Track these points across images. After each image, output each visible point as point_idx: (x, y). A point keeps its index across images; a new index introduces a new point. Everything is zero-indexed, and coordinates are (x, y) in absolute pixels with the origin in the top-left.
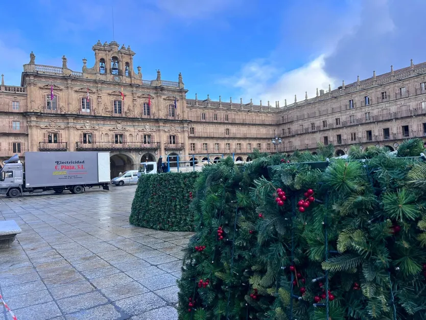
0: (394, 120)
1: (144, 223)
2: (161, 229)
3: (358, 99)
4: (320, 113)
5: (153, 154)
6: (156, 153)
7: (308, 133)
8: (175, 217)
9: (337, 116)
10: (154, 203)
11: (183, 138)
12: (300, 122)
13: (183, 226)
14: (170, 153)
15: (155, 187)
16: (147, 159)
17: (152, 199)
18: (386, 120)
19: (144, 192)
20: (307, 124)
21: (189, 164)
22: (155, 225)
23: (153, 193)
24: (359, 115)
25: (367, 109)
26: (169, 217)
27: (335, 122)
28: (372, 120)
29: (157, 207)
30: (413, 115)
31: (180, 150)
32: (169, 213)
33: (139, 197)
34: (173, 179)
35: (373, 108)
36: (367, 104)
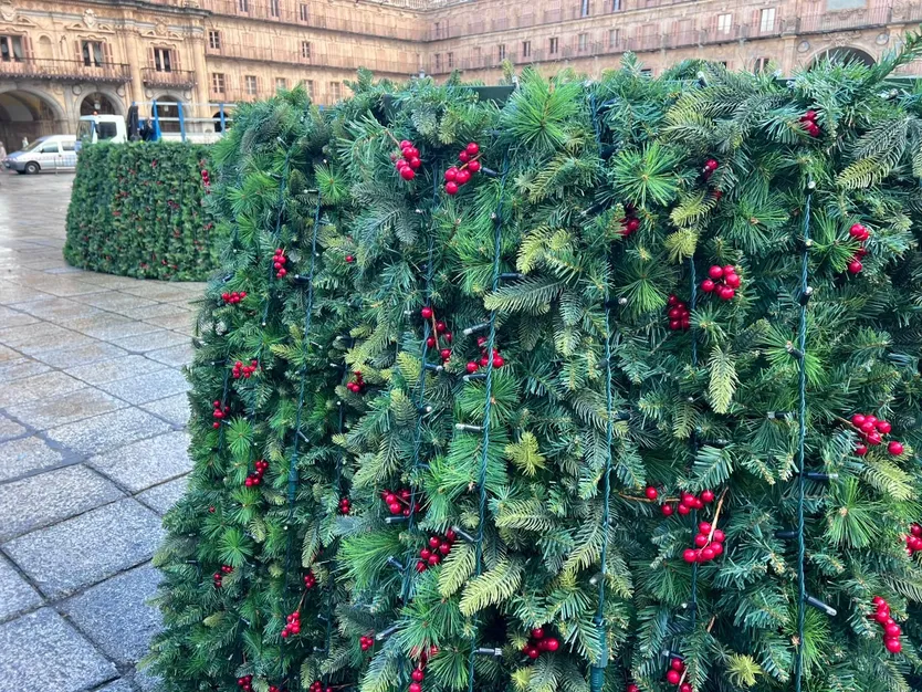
0: (663, 51)
1: (105, 263)
2: (148, 277)
4: (518, 22)
5: (111, 93)
6: (121, 92)
7: (491, 68)
8: (182, 250)
9: (554, 31)
10: (126, 216)
11: (190, 58)
12: (475, 40)
13: (204, 271)
14: (158, 94)
15: (122, 177)
16: (97, 107)
17: (118, 205)
18: (648, 51)
19: (95, 188)
20: (488, 46)
21: (212, 128)
22: (133, 266)
23: (119, 192)
24: (598, 34)
25: (614, 22)
26: (166, 250)
27: (548, 45)
28: (619, 49)
29: (133, 225)
30: (699, 42)
31: (186, 89)
32: (167, 241)
33: (84, 200)
34: (170, 159)
35: (627, 20)
36: (616, 10)
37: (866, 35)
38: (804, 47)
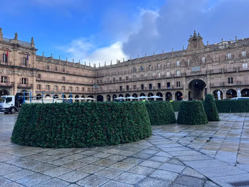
0: (154, 80)
1: (31, 143)
2: (48, 147)
3: (138, 67)
4: (118, 73)
5: (8, 90)
6: (11, 89)
7: (112, 84)
8: (61, 137)
9: (127, 75)
10: (41, 127)
11: (32, 80)
12: (108, 77)
13: (68, 144)
14: (21, 90)
16: (3, 93)
17: (38, 123)
18: (150, 80)
19: (29, 118)
20: (111, 79)
22: (42, 143)
23: (39, 119)
24: (138, 76)
25: (142, 73)
26: (55, 137)
27: (126, 79)
28: (144, 79)
29: (43, 129)
30: (163, 78)
32: (55, 134)
33: (24, 121)
35: (145, 73)
36: (142, 71)
37: (202, 77)
38: (188, 79)
